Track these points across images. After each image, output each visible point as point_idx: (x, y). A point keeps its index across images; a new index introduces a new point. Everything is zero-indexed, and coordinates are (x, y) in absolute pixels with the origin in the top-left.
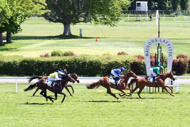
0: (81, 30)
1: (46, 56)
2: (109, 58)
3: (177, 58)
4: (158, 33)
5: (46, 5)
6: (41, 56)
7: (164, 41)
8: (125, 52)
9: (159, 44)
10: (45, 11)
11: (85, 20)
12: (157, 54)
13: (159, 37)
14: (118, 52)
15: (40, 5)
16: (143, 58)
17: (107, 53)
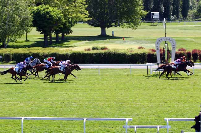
0: (113, 32)
1: (89, 50)
2: (132, 51)
3: (179, 51)
4: (165, 34)
5: (89, 15)
6: (85, 50)
7: (169, 39)
8: (143, 47)
9: (166, 41)
10: (88, 19)
11: (116, 25)
12: (164, 48)
13: (166, 36)
14: (138, 47)
15: (84, 15)
16: (155, 51)
17: (130, 48)
